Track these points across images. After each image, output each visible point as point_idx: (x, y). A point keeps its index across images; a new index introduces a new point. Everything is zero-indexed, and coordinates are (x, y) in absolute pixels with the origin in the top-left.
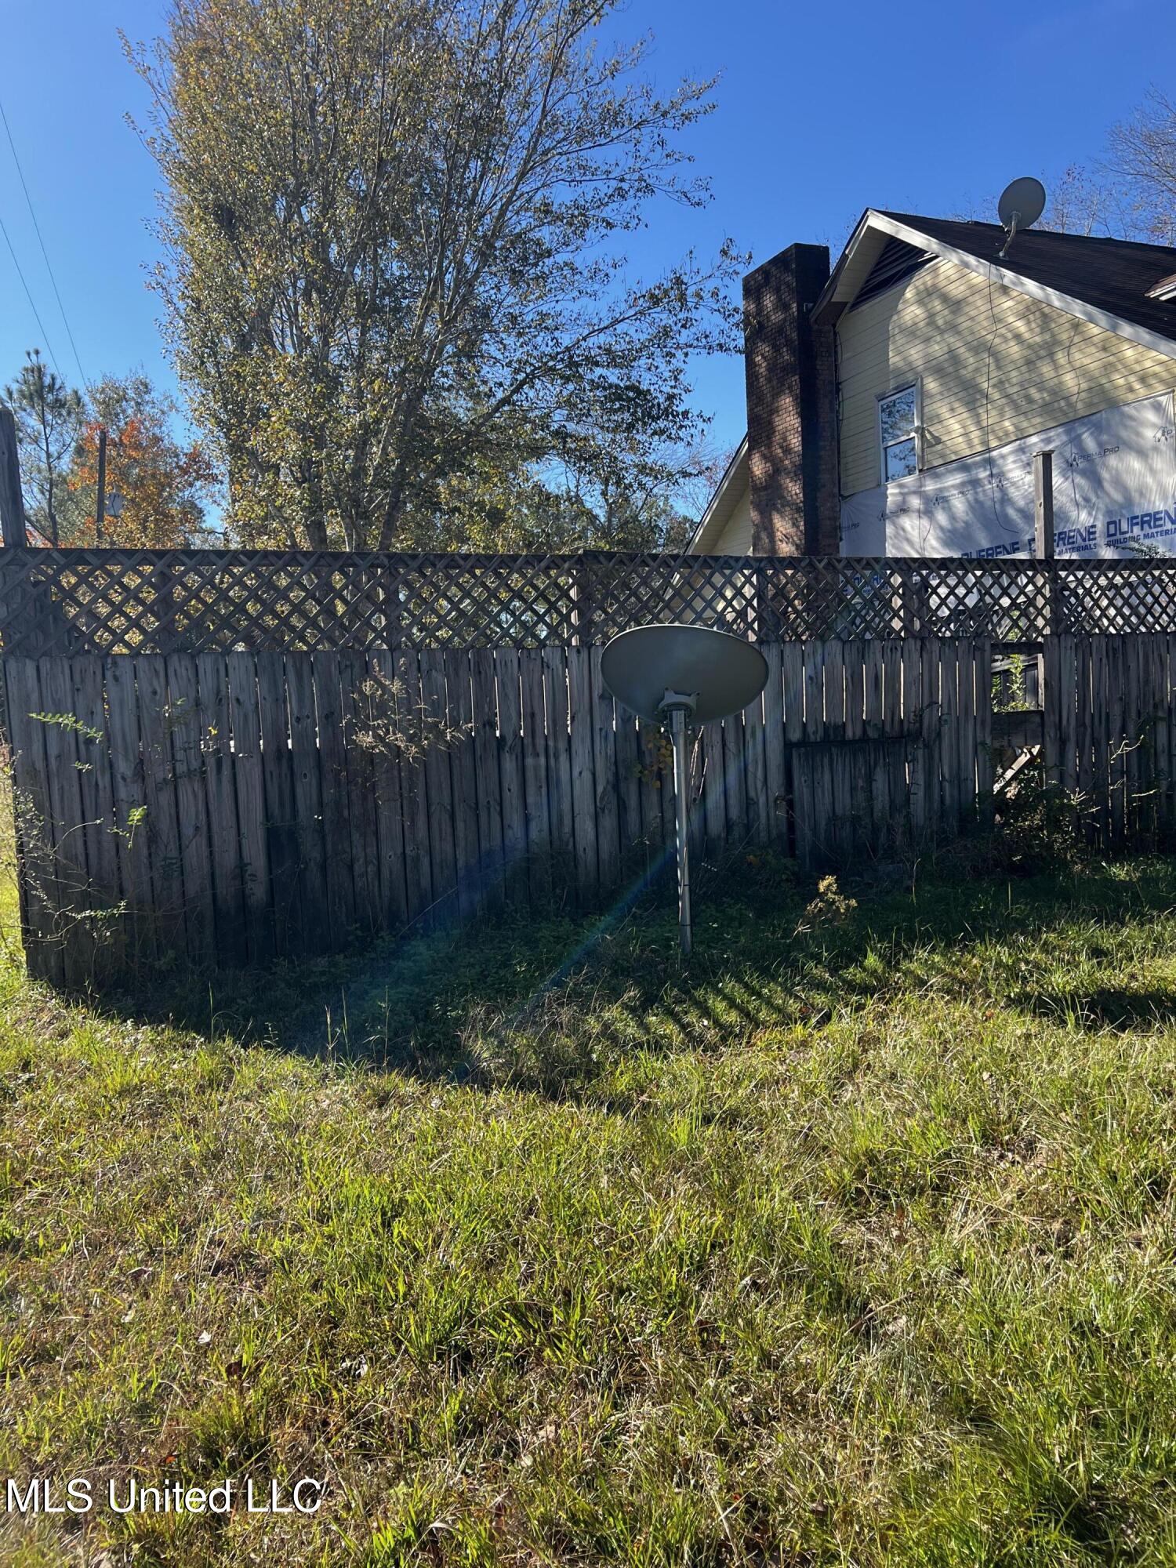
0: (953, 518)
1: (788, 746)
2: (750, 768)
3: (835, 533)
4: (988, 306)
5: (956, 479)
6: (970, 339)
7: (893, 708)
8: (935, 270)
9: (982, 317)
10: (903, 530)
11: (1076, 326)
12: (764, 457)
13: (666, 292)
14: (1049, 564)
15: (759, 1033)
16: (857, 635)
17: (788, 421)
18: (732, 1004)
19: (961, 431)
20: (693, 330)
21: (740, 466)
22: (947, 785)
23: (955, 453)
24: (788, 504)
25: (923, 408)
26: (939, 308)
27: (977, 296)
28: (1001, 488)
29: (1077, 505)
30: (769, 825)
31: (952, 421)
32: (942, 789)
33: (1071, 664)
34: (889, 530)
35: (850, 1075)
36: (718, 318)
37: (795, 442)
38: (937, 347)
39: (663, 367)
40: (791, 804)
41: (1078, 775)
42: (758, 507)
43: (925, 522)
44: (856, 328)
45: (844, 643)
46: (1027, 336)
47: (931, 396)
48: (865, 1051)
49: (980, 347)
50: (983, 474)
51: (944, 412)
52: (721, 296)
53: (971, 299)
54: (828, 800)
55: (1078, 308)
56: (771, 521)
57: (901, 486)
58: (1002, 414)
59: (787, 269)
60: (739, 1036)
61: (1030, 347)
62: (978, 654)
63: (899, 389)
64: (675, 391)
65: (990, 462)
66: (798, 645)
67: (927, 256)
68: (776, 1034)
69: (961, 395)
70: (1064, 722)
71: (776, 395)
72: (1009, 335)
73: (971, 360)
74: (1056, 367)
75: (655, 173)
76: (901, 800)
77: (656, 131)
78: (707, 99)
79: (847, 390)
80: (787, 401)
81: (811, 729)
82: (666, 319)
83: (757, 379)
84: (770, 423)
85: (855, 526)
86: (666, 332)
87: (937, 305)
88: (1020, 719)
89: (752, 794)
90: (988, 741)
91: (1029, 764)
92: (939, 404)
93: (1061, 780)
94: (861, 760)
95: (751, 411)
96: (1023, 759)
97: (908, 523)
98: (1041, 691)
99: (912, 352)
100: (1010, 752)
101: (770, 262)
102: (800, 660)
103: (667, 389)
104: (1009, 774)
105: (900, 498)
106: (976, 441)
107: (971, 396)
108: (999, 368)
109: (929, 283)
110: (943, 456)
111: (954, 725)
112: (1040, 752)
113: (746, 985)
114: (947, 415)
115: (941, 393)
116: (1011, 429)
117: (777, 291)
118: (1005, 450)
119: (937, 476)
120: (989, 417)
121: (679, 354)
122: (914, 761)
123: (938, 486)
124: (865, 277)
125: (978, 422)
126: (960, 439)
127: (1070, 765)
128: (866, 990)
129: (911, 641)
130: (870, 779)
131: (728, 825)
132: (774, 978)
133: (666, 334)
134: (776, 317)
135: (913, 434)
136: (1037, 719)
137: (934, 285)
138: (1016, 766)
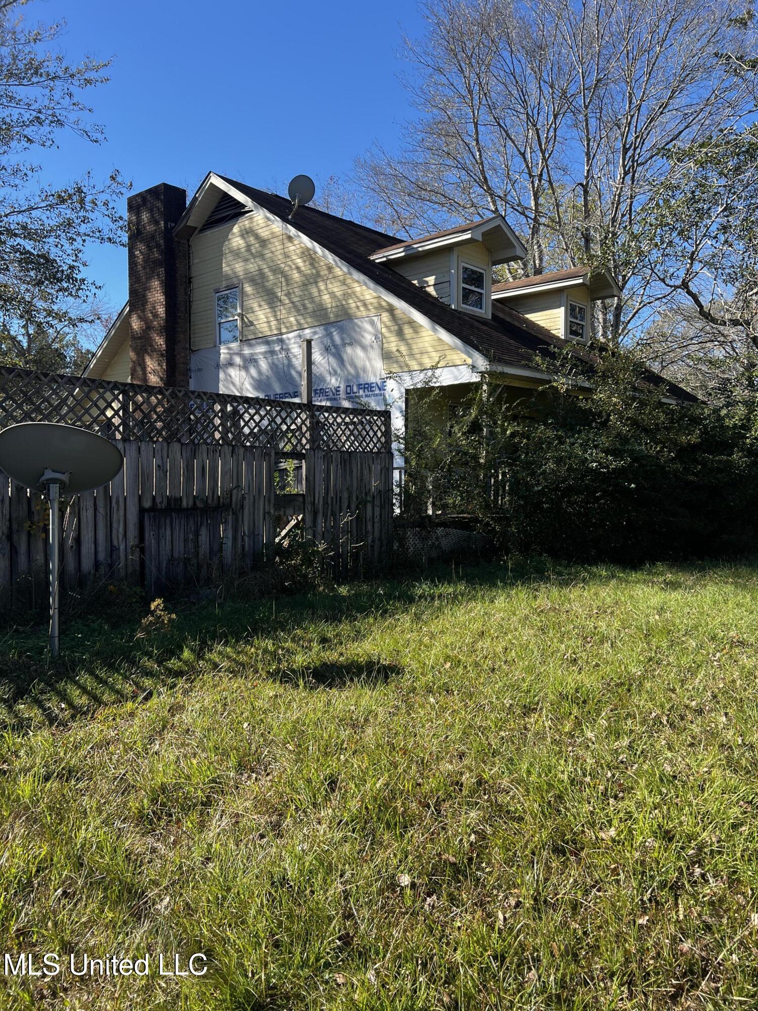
0: (260, 372)
1: (142, 511)
2: (115, 525)
3: (187, 373)
4: (281, 247)
5: (261, 349)
6: (271, 264)
7: (214, 488)
8: (251, 218)
9: (279, 252)
10: (230, 376)
11: (330, 269)
12: (140, 317)
13: (70, 196)
14: (309, 407)
15: (101, 710)
16: (191, 440)
17: (157, 297)
18: (84, 690)
19: (265, 320)
20: (89, 225)
21: (124, 321)
22: (246, 538)
23: (261, 332)
24: (155, 350)
25: (243, 302)
26: (253, 242)
27: (275, 240)
28: (288, 358)
29: (330, 373)
30: (126, 565)
31: (260, 313)
32: (243, 540)
33: (321, 467)
34: (222, 375)
35: (160, 733)
36: (108, 220)
37: (161, 311)
38: (251, 266)
39: (67, 246)
40: (142, 551)
41: (323, 534)
42: (135, 350)
43: (243, 373)
44: (202, 245)
45: (182, 444)
46: (303, 268)
47: (248, 296)
48: (173, 715)
49: (276, 270)
50: (277, 348)
51: (255, 306)
52: (110, 206)
53: (272, 240)
54: (168, 547)
55: (331, 258)
56: (144, 360)
57: (229, 349)
58: (289, 313)
59: (158, 199)
60: (85, 713)
61: (304, 275)
62: (267, 457)
63: (229, 288)
64: (75, 264)
65: (281, 341)
66: (151, 443)
67: (246, 209)
68: (113, 710)
69: (265, 298)
70: (316, 501)
71: (149, 278)
72: (293, 266)
73: (272, 277)
74: (319, 291)
75: (65, 113)
76: (217, 548)
77: (66, 86)
78: (102, 73)
79: (196, 283)
80: (156, 284)
81: (158, 500)
82: (69, 214)
83: (136, 266)
84: (144, 296)
85: (200, 370)
86: (69, 224)
87: (252, 240)
88: (291, 498)
89: (115, 543)
90: (272, 511)
91: (296, 526)
92: (252, 301)
93: (314, 536)
94: (191, 522)
95: (131, 285)
96: (293, 523)
97: (233, 372)
98: (304, 482)
99: (237, 266)
100: (285, 519)
101: (147, 191)
102: (151, 453)
103: (70, 262)
104: (284, 533)
105: (228, 356)
106: (274, 327)
107: (272, 299)
108: (288, 285)
109: (248, 226)
110: (255, 334)
111: (252, 500)
112: (303, 519)
113: (97, 677)
114: (257, 309)
115: (253, 294)
116: (294, 322)
117: (151, 211)
118: (291, 335)
119: (251, 346)
120: (283, 313)
121: (79, 239)
122: (226, 522)
123: (252, 352)
124: (208, 213)
125: (275, 316)
126: (265, 325)
127: (319, 526)
128: (179, 674)
129: (226, 447)
130: (197, 534)
131: (97, 564)
132: (118, 671)
133: (69, 225)
134: (150, 228)
135: (236, 317)
136: (301, 499)
137: (250, 228)
138: (288, 528)
